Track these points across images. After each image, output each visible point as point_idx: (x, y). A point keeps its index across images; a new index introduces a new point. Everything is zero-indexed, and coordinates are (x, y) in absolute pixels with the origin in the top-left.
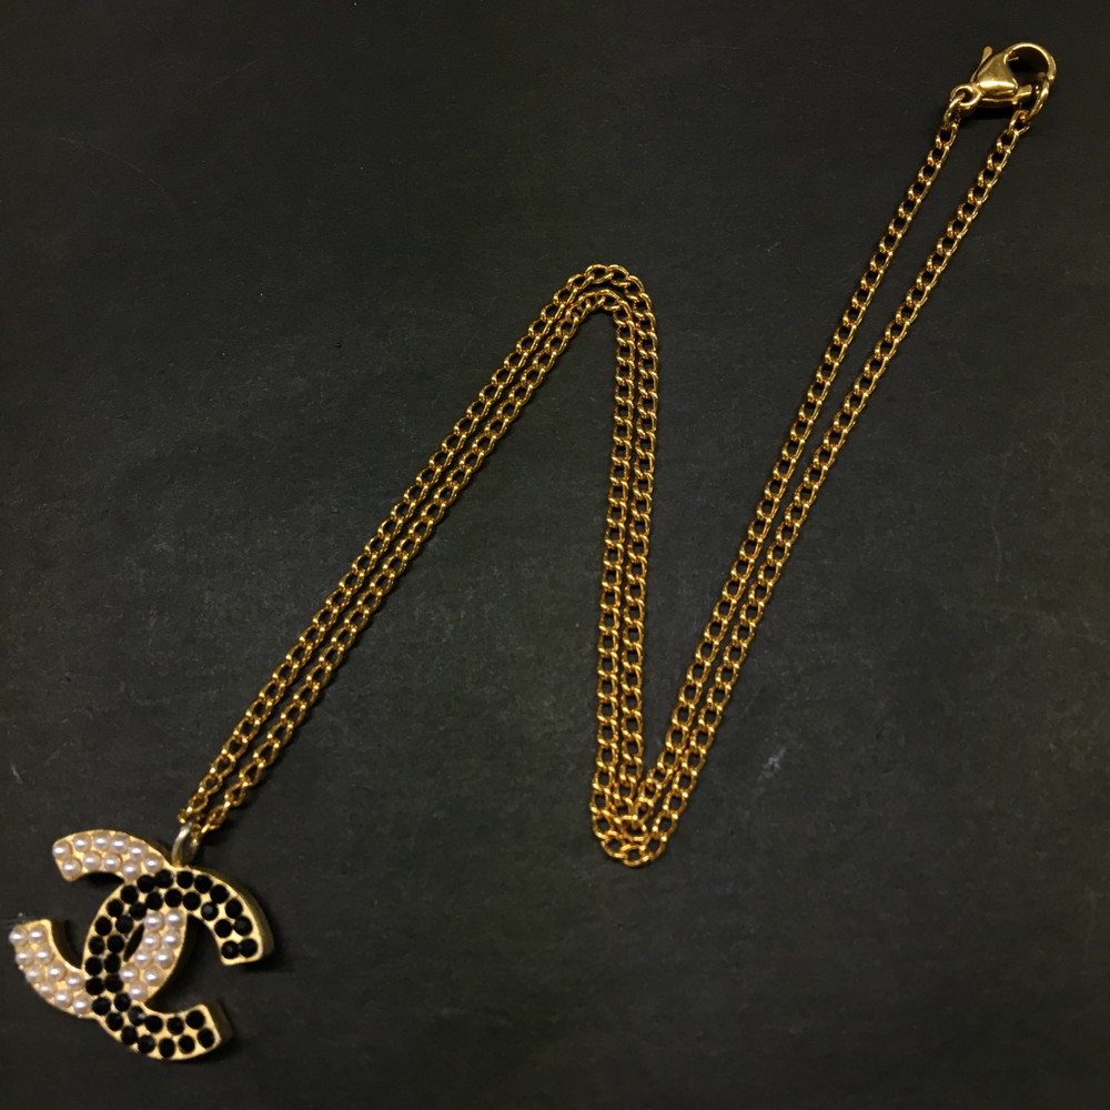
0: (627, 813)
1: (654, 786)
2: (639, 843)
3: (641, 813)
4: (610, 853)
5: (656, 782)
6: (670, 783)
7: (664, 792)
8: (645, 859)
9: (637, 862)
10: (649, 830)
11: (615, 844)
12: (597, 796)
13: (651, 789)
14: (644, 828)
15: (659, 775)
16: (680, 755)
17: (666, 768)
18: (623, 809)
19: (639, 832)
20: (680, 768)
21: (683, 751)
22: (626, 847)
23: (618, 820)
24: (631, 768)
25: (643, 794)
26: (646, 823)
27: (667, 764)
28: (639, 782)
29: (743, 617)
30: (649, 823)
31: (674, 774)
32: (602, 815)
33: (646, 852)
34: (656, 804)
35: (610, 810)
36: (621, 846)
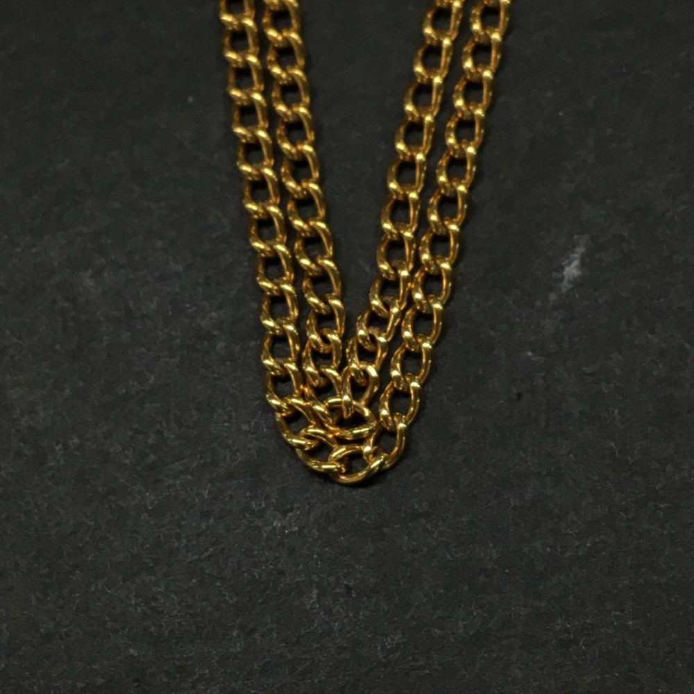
0: (334, 395)
1: (373, 340)
2: (360, 440)
3: (357, 391)
4: (314, 464)
5: (374, 331)
6: (398, 331)
7: (390, 347)
8: (375, 464)
9: (361, 474)
10: (376, 414)
11: (321, 449)
12: (276, 380)
13: (368, 347)
14: (367, 412)
15: (377, 320)
16: (407, 280)
17: (387, 306)
18: (325, 389)
19: (358, 420)
20: (411, 301)
21: (412, 273)
22: (340, 451)
23: (319, 408)
24: (325, 320)
25: (356, 359)
26: (369, 406)
27: (388, 299)
28: (344, 338)
29: (476, 27)
30: (373, 403)
31: (402, 314)
32: (291, 406)
33: (375, 454)
34: (380, 372)
35: (303, 396)
36: (331, 450)
